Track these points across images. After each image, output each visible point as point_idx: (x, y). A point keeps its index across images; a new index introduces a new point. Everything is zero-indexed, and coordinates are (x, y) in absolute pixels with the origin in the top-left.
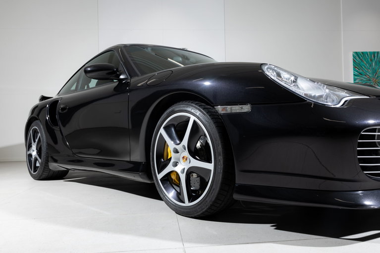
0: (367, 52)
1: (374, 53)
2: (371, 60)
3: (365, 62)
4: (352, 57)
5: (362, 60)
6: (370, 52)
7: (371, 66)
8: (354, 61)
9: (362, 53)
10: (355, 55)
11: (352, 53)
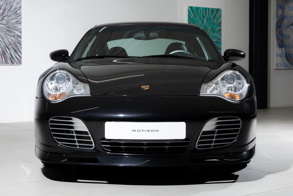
0: (200, 8)
1: (206, 9)
2: (203, 17)
3: (198, 19)
4: (187, 12)
5: (195, 16)
6: (202, 8)
7: (203, 22)
8: (189, 16)
9: (196, 8)
10: (190, 10)
11: (187, 7)
